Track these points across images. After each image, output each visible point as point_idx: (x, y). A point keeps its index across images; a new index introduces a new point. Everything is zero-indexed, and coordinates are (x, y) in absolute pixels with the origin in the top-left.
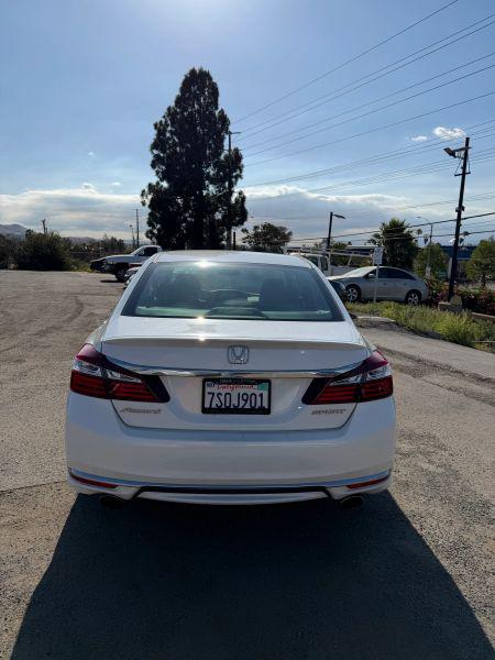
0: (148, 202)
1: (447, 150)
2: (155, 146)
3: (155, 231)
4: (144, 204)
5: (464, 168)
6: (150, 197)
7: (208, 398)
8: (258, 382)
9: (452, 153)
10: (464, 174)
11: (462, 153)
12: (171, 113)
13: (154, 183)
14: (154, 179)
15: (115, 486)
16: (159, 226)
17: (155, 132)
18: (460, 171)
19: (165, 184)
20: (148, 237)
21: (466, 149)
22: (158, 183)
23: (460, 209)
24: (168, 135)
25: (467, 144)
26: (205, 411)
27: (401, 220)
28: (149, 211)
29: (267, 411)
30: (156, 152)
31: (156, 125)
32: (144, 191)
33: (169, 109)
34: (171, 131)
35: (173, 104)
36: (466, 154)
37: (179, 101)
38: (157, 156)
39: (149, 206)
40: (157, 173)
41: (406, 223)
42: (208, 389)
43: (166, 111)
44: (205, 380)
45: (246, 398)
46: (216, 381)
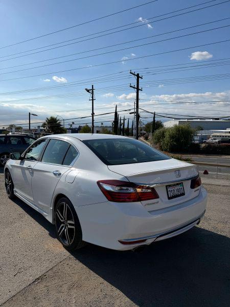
1: (86, 89)
5: (92, 97)
7: (169, 192)
8: (180, 183)
9: (88, 91)
10: (93, 100)
11: (91, 91)
15: (146, 240)
18: (91, 99)
21: (93, 90)
23: (93, 114)
25: (93, 88)
26: (169, 198)
27: (55, 117)
29: (184, 194)
36: (93, 92)
41: (57, 119)
42: (168, 190)
44: (166, 186)
45: (178, 190)
46: (170, 186)
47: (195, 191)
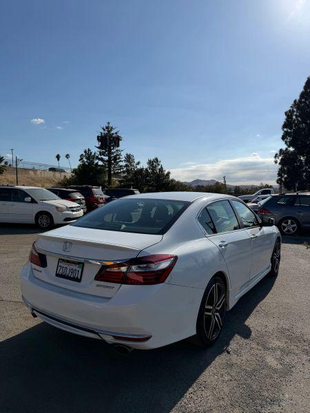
0: (279, 161)
2: (285, 126)
3: (283, 179)
4: (276, 162)
6: (280, 158)
7: (59, 269)
8: (79, 263)
12: (297, 104)
13: (284, 149)
14: (284, 147)
16: (286, 176)
17: (285, 117)
19: (291, 149)
20: (278, 183)
22: (287, 149)
24: (294, 117)
26: (57, 275)
28: (280, 166)
29: (79, 280)
30: (285, 129)
31: (286, 113)
32: (277, 154)
33: (295, 101)
34: (296, 115)
35: (298, 98)
37: (302, 95)
38: (285, 132)
39: (280, 164)
40: (286, 142)
42: (60, 264)
43: (293, 103)
44: (60, 259)
45: (72, 271)
46: (63, 260)
47: (97, 286)
